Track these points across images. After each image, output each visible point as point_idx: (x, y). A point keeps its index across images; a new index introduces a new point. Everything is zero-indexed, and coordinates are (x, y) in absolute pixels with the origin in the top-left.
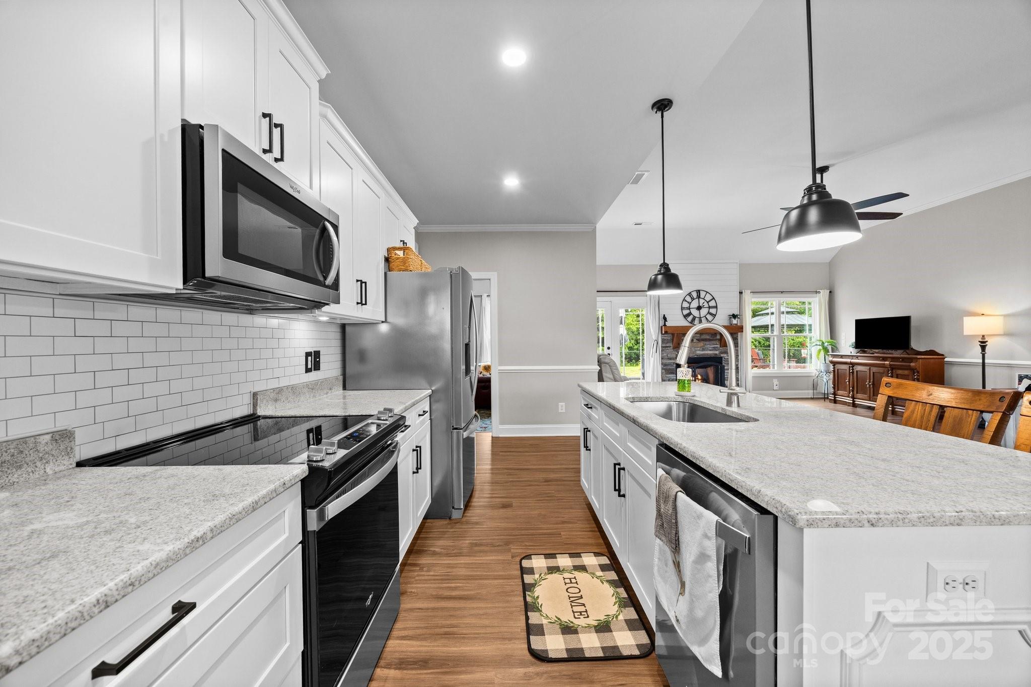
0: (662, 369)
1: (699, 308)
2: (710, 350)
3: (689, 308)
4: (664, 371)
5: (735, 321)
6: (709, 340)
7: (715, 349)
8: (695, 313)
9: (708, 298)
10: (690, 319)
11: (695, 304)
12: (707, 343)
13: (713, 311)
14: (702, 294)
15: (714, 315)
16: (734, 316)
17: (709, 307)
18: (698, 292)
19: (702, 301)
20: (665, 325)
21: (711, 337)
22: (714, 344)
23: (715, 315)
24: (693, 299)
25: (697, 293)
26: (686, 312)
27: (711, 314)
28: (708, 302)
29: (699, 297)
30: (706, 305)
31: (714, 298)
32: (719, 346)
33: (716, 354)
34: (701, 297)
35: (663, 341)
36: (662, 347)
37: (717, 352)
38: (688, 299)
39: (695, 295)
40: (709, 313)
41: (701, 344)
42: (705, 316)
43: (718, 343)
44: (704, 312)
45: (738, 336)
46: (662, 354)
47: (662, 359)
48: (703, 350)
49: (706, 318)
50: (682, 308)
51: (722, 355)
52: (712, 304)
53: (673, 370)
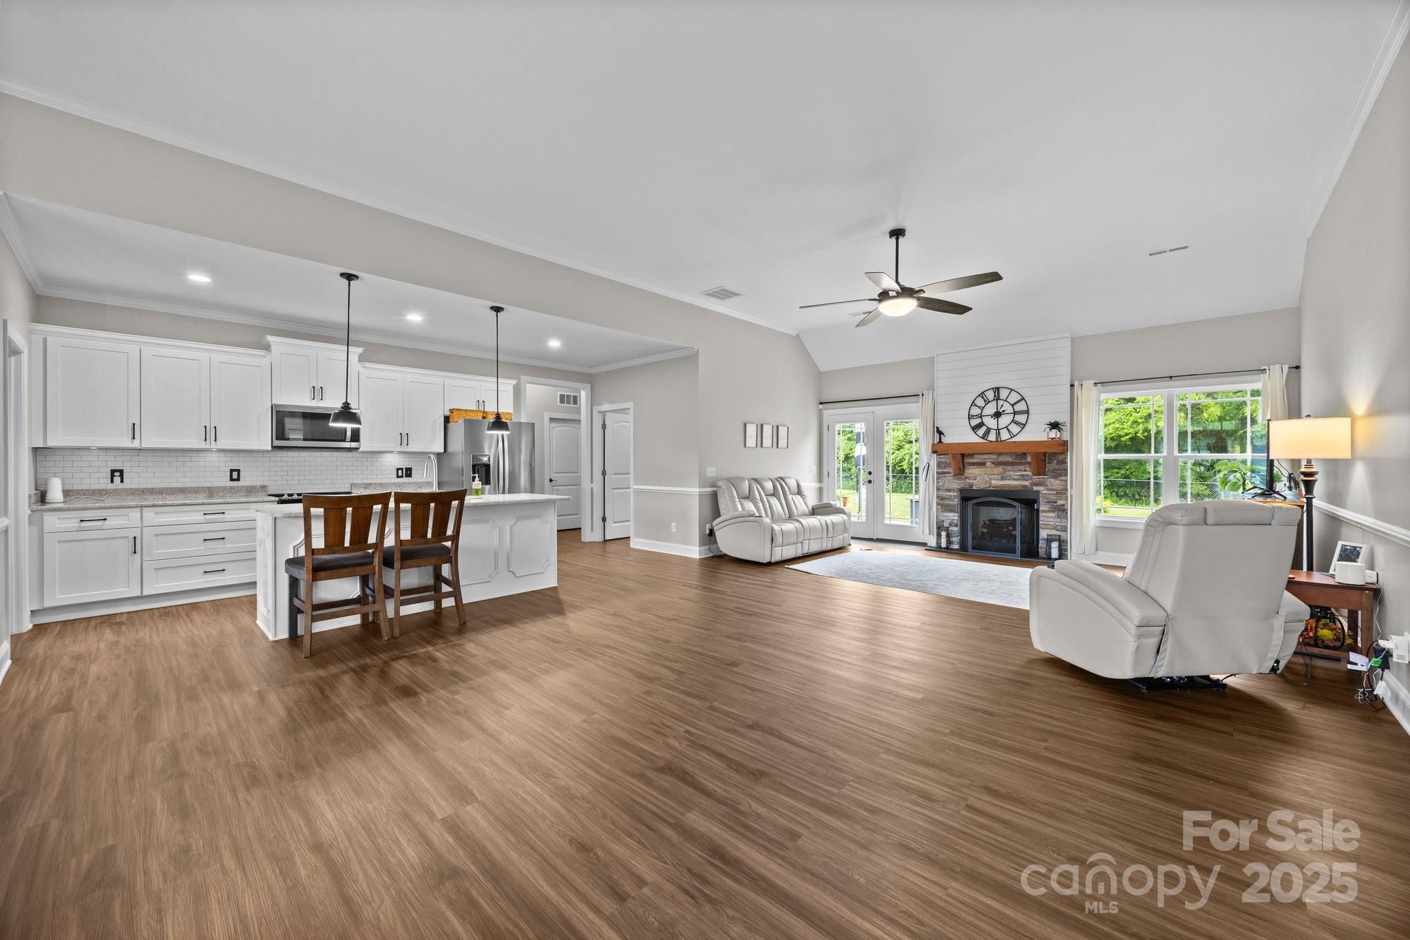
0: (938, 504)
1: (997, 415)
2: (1015, 480)
3: (981, 416)
4: (939, 507)
5: (1054, 434)
6: (1012, 464)
7: (1023, 477)
8: (990, 422)
9: (1014, 398)
10: (981, 431)
11: (991, 409)
12: (1009, 468)
13: (1021, 418)
14: (1004, 394)
15: (1021, 424)
16: (1055, 426)
17: (1015, 413)
18: (997, 390)
19: (1000, 403)
20: (940, 441)
21: (1016, 459)
22: (1021, 470)
23: (1024, 425)
24: (987, 402)
25: (995, 393)
26: (975, 422)
27: (1017, 423)
28: (1012, 405)
29: (997, 398)
30: (1009, 409)
31: (1023, 399)
32: (1030, 473)
33: (1026, 486)
34: (1001, 398)
35: (939, 464)
36: (938, 473)
37: (1027, 483)
38: (980, 402)
39: (990, 395)
40: (1013, 421)
41: (1000, 469)
42: (1006, 427)
43: (1028, 469)
44: (1005, 420)
45: (1066, 458)
46: (938, 482)
47: (938, 489)
48: (1003, 478)
49: (1008, 430)
50: (970, 417)
51: (1035, 488)
52: (1021, 407)
53: (953, 506)
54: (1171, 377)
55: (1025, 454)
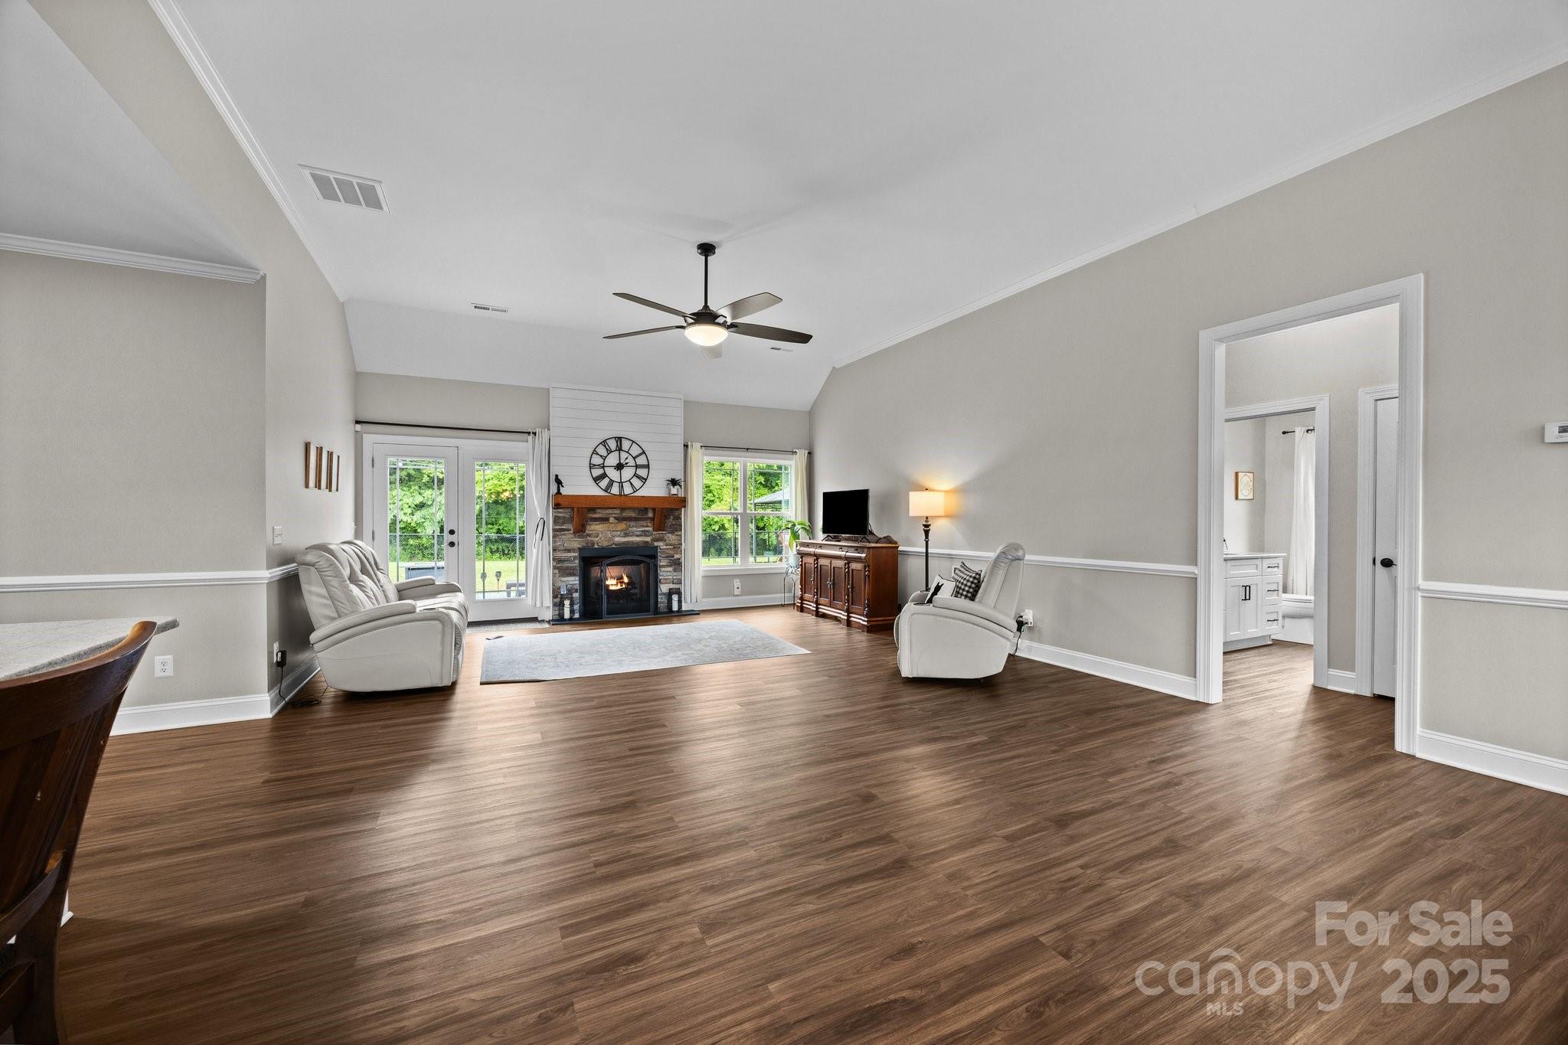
0: (555, 568)
1: (620, 467)
2: (638, 536)
3: (603, 467)
4: (557, 571)
5: (674, 490)
6: (636, 519)
7: (645, 533)
8: (613, 474)
9: (635, 451)
10: (604, 483)
11: (612, 460)
12: (632, 523)
13: (642, 472)
14: (626, 445)
15: (643, 478)
16: (674, 482)
17: (637, 466)
18: (619, 439)
19: (624, 455)
20: (559, 492)
21: (639, 515)
22: (644, 526)
23: (646, 480)
24: (609, 451)
25: (617, 442)
26: (597, 472)
27: (639, 477)
28: (634, 458)
29: (620, 449)
30: (631, 462)
31: (644, 452)
32: (651, 529)
33: (648, 542)
34: (623, 449)
35: (556, 520)
36: (554, 530)
37: (648, 539)
38: (602, 451)
39: (613, 444)
40: (635, 475)
41: (623, 526)
42: (629, 481)
43: (649, 524)
44: (628, 473)
45: (681, 514)
46: (554, 542)
47: (554, 550)
48: (626, 535)
49: (631, 484)
50: (592, 466)
51: (656, 544)
52: (641, 460)
53: (574, 568)
54: (747, 449)
55: (646, 509)
